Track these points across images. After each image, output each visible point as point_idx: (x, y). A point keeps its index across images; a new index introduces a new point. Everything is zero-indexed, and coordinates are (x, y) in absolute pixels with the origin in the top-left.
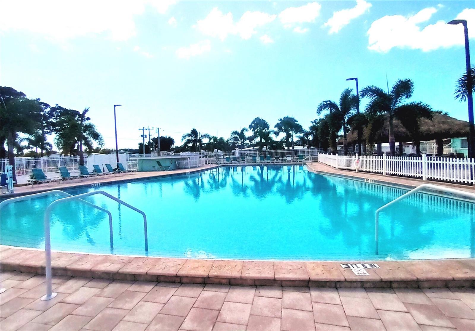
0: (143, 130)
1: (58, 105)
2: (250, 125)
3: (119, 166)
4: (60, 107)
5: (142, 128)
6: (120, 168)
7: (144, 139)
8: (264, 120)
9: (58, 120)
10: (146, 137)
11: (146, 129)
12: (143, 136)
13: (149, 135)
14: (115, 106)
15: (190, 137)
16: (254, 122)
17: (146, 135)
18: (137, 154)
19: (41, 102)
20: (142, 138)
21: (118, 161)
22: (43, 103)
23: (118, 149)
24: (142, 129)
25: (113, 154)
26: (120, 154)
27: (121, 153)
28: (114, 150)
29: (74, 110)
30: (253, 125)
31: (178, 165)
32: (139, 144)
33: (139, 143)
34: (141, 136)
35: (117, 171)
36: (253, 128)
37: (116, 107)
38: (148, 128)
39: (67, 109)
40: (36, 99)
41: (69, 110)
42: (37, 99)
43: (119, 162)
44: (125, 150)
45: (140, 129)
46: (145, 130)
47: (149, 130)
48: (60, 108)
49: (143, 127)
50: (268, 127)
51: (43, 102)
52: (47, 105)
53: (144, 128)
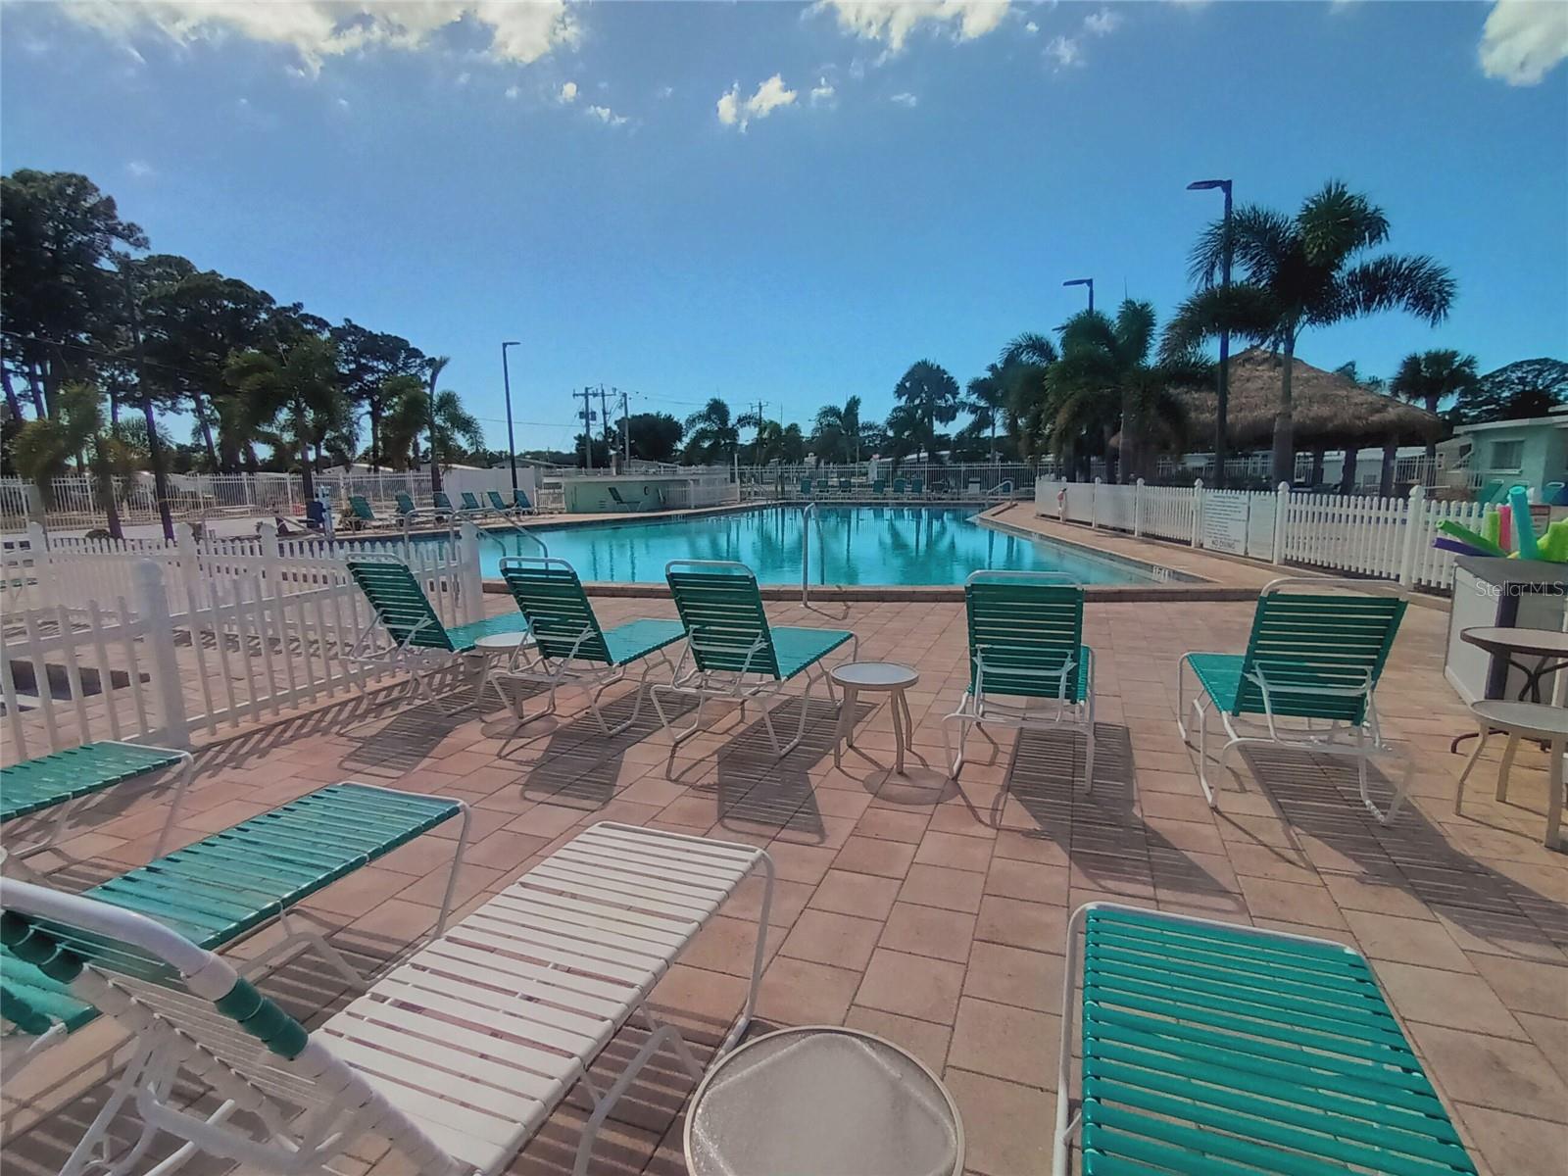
0: (587, 398)
1: (349, 321)
2: (898, 385)
3: (518, 497)
4: (356, 327)
5: (583, 392)
6: (521, 503)
7: (588, 425)
8: (942, 367)
9: (352, 366)
10: (594, 419)
11: (595, 395)
12: (587, 415)
13: (604, 413)
14: (505, 345)
15: (707, 423)
16: (909, 376)
17: (594, 413)
18: (573, 469)
19: (307, 314)
20: (584, 421)
21: (515, 486)
22: (313, 317)
23: (516, 454)
24: (582, 395)
25: (503, 468)
26: (523, 467)
27: (526, 465)
28: (506, 456)
29: (393, 335)
30: (908, 384)
31: (664, 498)
32: (575, 438)
33: (576, 435)
34: (581, 413)
35: (514, 508)
36: (907, 396)
37: (507, 349)
38: (600, 391)
39: (375, 332)
40: (291, 305)
41: (380, 334)
42: (294, 305)
43: (519, 489)
44: (537, 455)
45: (577, 395)
46: (590, 397)
47: (603, 395)
48: (355, 330)
49: (587, 389)
50: (955, 392)
51: (311, 313)
52: (322, 324)
53: (590, 391)
